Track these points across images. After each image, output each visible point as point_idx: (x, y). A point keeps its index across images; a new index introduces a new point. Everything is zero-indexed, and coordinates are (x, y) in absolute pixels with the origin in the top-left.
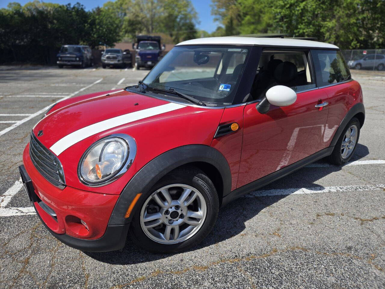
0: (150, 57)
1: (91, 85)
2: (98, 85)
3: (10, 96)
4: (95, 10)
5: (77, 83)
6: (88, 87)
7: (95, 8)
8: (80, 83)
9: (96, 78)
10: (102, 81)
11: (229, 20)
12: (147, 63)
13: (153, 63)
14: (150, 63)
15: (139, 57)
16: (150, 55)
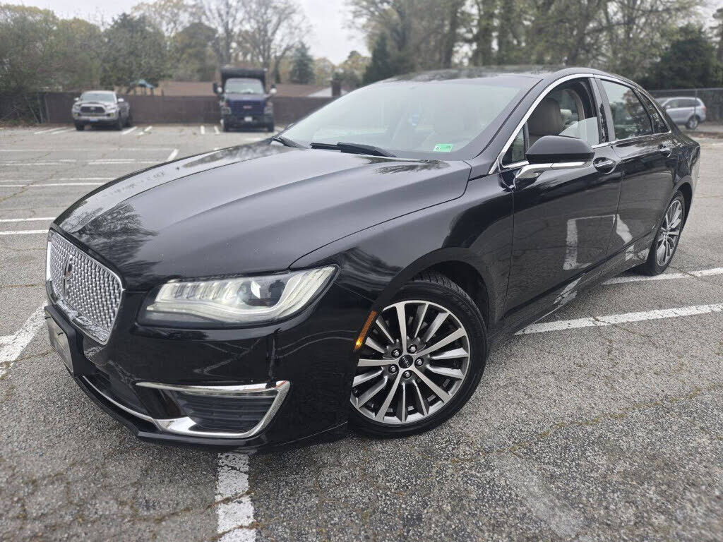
0: (249, 107)
12: (243, 119)
13: (254, 119)
14: (248, 119)
15: (229, 108)
16: (249, 105)
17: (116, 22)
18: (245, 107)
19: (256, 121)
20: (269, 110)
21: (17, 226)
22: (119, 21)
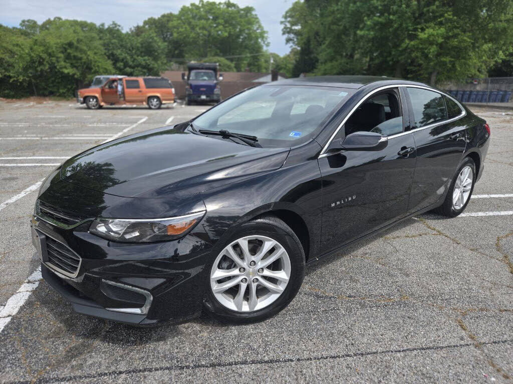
0: (204, 89)
1: (134, 126)
2: (143, 125)
3: (47, 138)
4: (133, 29)
5: (118, 123)
6: (132, 127)
7: (134, 27)
8: (122, 123)
9: (139, 117)
10: (147, 120)
11: (305, 40)
12: (200, 97)
13: (207, 96)
14: (203, 97)
15: (191, 90)
16: (205, 88)
17: (132, 32)
18: (202, 89)
19: (208, 99)
20: (217, 91)
21: (21, 162)
22: (134, 31)
